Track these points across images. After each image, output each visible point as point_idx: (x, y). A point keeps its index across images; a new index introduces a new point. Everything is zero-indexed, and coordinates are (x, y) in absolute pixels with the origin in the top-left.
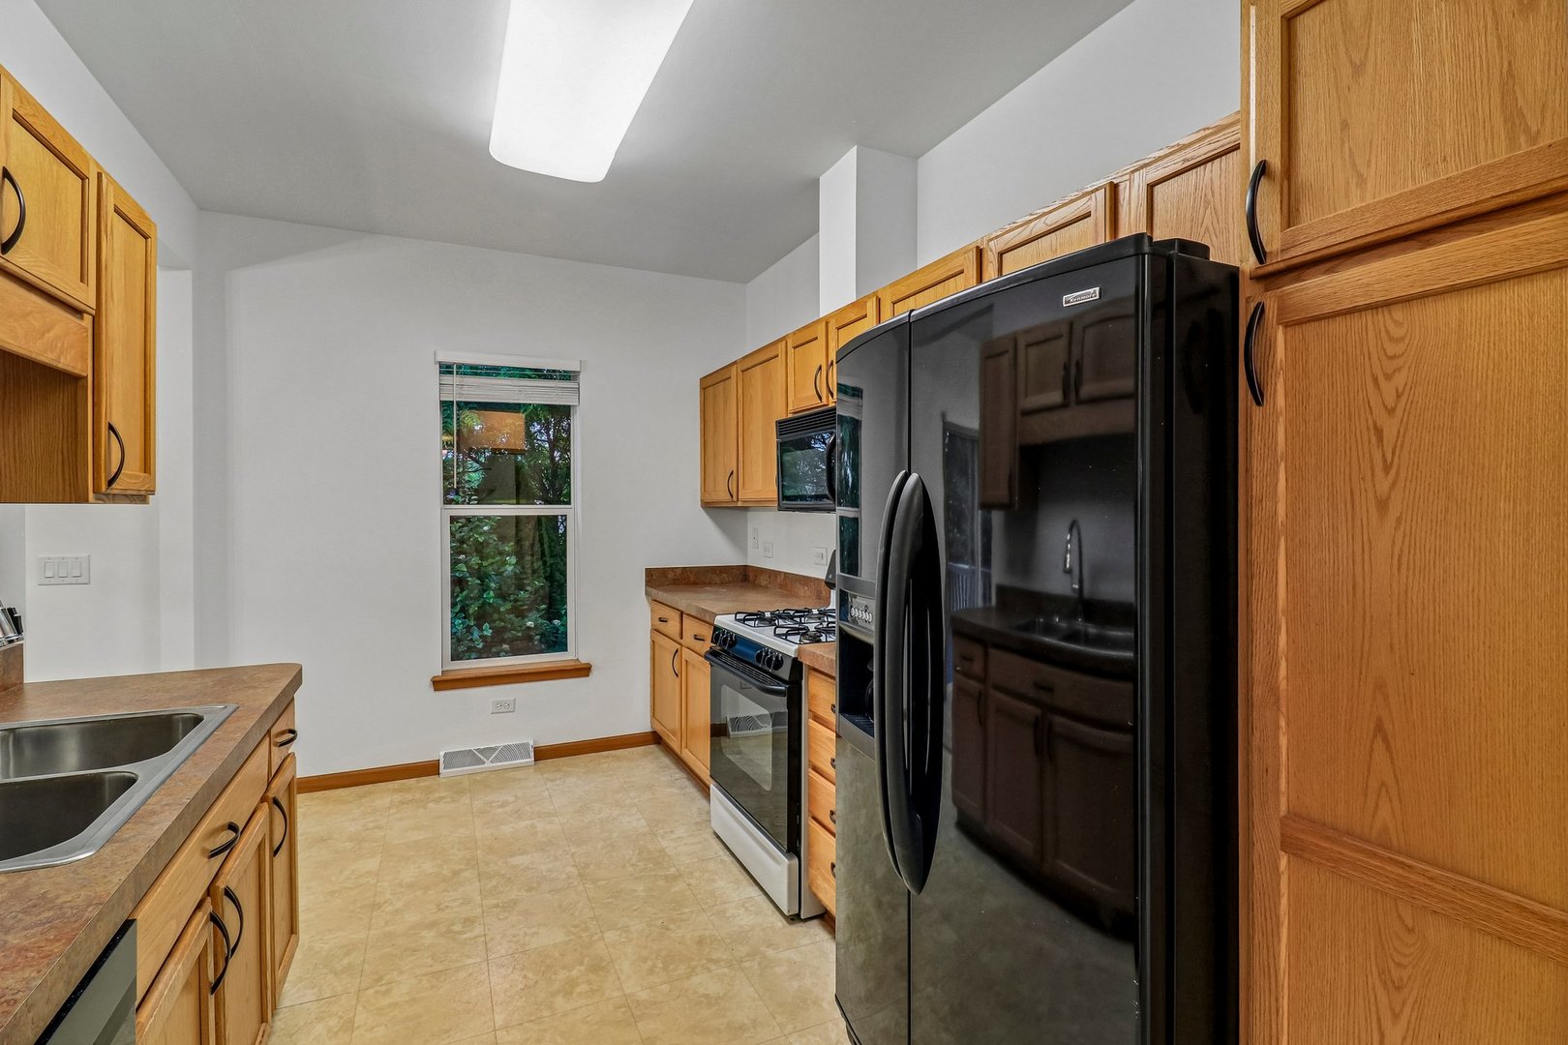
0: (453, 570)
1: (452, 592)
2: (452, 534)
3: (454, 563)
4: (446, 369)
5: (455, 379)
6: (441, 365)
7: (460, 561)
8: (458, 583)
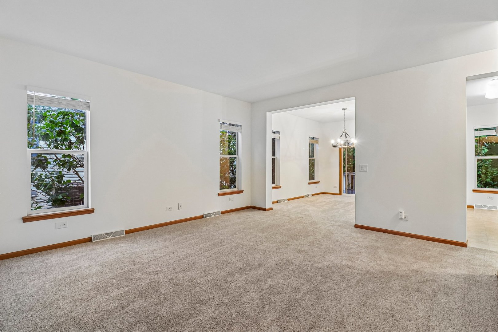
0: (477, 173)
1: (477, 178)
2: (477, 165)
3: (478, 171)
4: (476, 130)
5: (478, 132)
6: (475, 129)
7: (479, 171)
8: (479, 176)
